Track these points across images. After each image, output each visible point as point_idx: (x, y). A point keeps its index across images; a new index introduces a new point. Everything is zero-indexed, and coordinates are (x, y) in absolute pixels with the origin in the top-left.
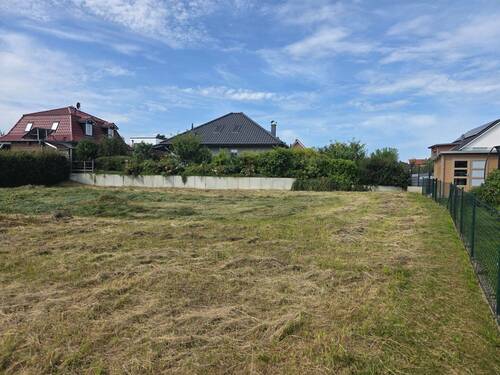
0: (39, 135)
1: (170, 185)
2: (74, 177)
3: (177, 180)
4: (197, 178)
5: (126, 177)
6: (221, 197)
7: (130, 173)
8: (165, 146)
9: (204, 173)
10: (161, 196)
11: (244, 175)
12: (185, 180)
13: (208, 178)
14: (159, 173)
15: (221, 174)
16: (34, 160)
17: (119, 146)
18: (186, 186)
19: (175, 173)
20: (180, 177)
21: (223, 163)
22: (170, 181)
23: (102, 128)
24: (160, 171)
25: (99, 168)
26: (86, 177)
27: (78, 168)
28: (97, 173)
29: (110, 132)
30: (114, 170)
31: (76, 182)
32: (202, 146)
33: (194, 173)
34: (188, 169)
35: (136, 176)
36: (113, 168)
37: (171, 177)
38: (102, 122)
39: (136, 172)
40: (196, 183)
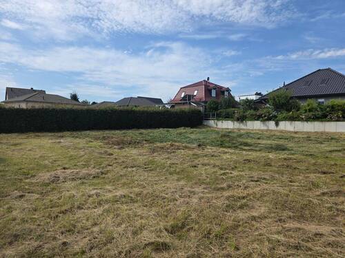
0: (188, 98)
1: (265, 128)
2: (205, 123)
3: (272, 125)
4: (288, 123)
5: (235, 122)
6: (308, 138)
7: (238, 120)
8: (263, 100)
9: (292, 119)
10: (259, 135)
11: (331, 120)
12: (277, 124)
13: (296, 122)
14: (257, 120)
15: (308, 119)
16: (185, 113)
17: (231, 103)
18: (278, 128)
19: (269, 119)
20: (274, 122)
21: (310, 110)
22: (266, 125)
23: (221, 91)
24: (258, 118)
25: (220, 117)
26: (212, 123)
27: (207, 118)
28: (218, 120)
29: (226, 93)
30: (228, 118)
31: (206, 125)
32: (292, 98)
33: (285, 119)
34: (280, 116)
35: (242, 121)
36: (228, 117)
37: (267, 122)
38: (221, 88)
39: (242, 119)
40: (286, 126)
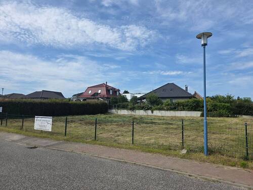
1: (146, 114)
2: (109, 111)
3: (149, 112)
4: (158, 111)
5: (129, 111)
7: (131, 109)
9: (160, 109)
11: (178, 110)
12: (152, 112)
13: (162, 111)
14: (142, 109)
15: (168, 110)
18: (153, 114)
19: (148, 109)
21: (168, 105)
23: (115, 91)
24: (142, 108)
25: (119, 107)
26: (114, 111)
27: (111, 108)
28: (118, 109)
29: (118, 93)
31: (110, 113)
32: (159, 98)
33: (156, 109)
34: (153, 108)
35: (133, 110)
36: (124, 107)
38: (114, 89)
39: (133, 109)
40: (157, 113)
